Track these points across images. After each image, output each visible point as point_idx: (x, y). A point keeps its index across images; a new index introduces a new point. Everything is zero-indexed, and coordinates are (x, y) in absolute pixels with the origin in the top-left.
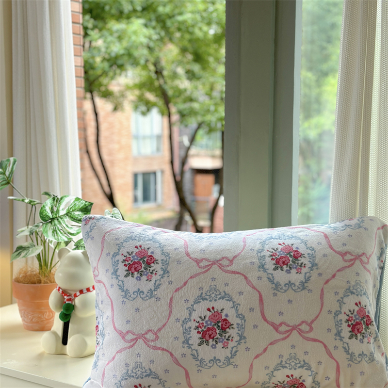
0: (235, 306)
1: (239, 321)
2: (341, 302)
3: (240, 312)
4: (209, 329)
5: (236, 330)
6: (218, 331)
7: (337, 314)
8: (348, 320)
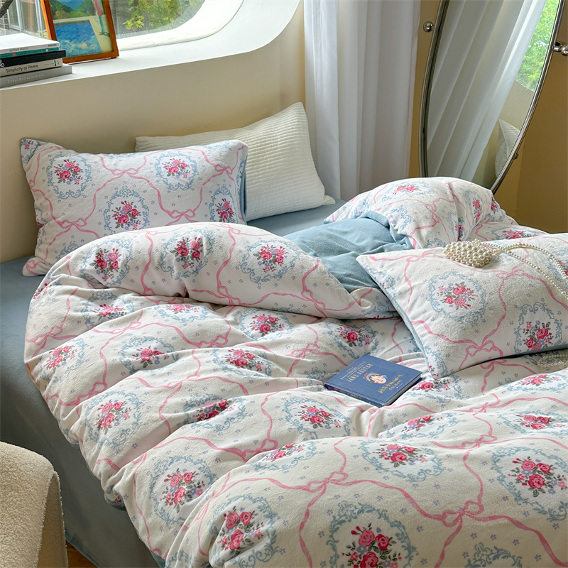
0: (141, 200)
1: (144, 210)
2: (214, 198)
3: (144, 204)
4: (123, 217)
5: (142, 216)
6: (130, 218)
7: (210, 206)
8: (218, 210)
